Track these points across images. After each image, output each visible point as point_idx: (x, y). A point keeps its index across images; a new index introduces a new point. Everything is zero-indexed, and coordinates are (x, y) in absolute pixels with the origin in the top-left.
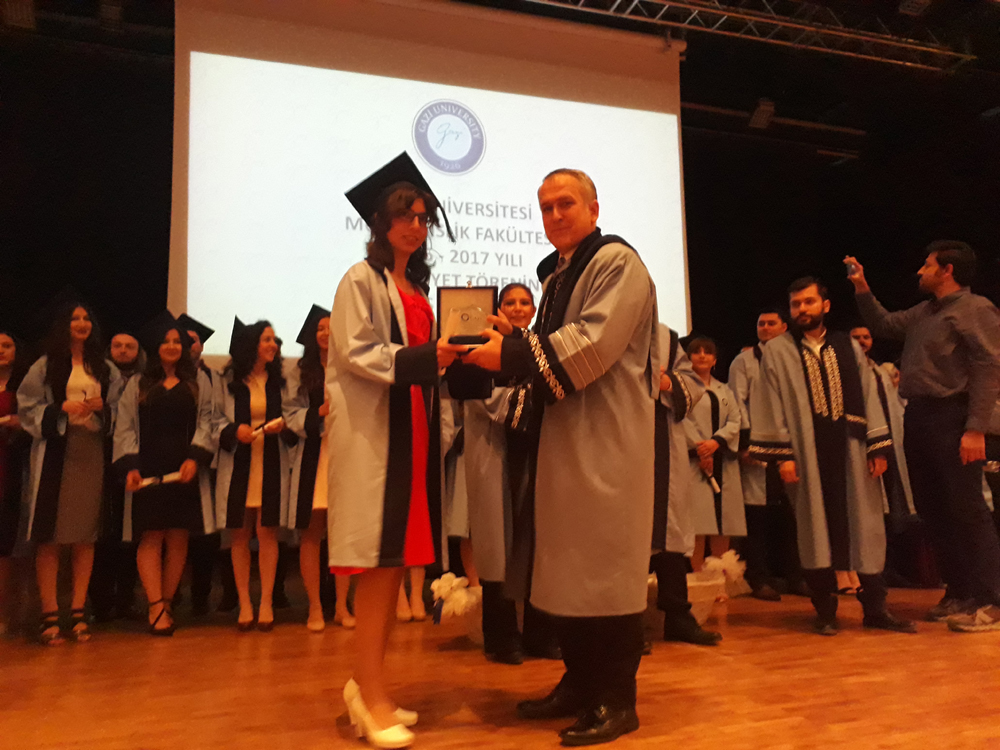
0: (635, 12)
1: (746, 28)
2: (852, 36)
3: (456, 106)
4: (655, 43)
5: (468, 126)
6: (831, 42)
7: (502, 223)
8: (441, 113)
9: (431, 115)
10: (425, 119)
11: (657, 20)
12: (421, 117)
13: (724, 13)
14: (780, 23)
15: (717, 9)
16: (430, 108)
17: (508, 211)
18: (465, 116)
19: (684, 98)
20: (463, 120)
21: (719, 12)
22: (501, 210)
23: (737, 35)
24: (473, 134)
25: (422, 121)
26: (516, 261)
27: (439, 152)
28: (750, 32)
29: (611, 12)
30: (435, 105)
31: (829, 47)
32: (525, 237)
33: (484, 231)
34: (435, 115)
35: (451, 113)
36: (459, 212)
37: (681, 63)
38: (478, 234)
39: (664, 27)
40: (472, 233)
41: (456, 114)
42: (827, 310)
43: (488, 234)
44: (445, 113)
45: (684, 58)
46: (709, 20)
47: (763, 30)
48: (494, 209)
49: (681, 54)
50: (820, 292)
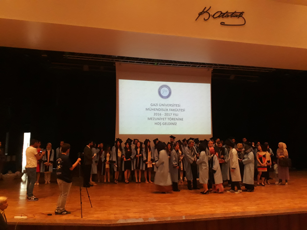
3: (166, 86)
5: (168, 89)
7: (174, 108)
11: (206, 68)
12: (160, 88)
16: (161, 86)
17: (176, 105)
18: (168, 87)
22: (174, 105)
24: (169, 91)
26: (177, 115)
27: (163, 95)
29: (197, 67)
32: (179, 110)
33: (171, 109)
34: (162, 88)
36: (166, 106)
38: (170, 110)
40: (169, 110)
43: (172, 110)
44: (164, 87)
48: (173, 105)
49: (212, 71)
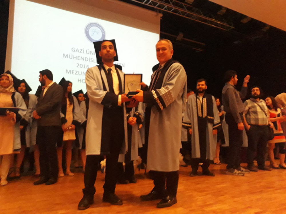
0: (150, 4)
1: (179, 13)
2: (205, 18)
3: (98, 24)
4: (154, 13)
5: (101, 30)
6: (200, 19)
8: (93, 26)
9: (90, 26)
10: (88, 27)
11: (155, 7)
13: (173, 7)
14: (188, 12)
15: (172, 6)
18: (100, 28)
19: (161, 30)
20: (100, 29)
21: (172, 7)
23: (176, 14)
24: (102, 33)
25: (88, 28)
27: (92, 37)
28: (179, 14)
29: (143, 3)
30: (91, 23)
31: (199, 20)
34: (92, 26)
35: (96, 26)
37: (161, 20)
39: (157, 9)
41: (98, 27)
42: (206, 88)
44: (94, 26)
45: (161, 19)
46: (170, 9)
47: (183, 14)
49: (161, 17)
50: (205, 83)
